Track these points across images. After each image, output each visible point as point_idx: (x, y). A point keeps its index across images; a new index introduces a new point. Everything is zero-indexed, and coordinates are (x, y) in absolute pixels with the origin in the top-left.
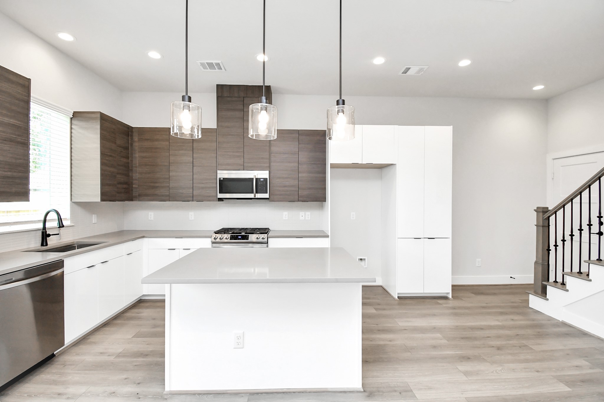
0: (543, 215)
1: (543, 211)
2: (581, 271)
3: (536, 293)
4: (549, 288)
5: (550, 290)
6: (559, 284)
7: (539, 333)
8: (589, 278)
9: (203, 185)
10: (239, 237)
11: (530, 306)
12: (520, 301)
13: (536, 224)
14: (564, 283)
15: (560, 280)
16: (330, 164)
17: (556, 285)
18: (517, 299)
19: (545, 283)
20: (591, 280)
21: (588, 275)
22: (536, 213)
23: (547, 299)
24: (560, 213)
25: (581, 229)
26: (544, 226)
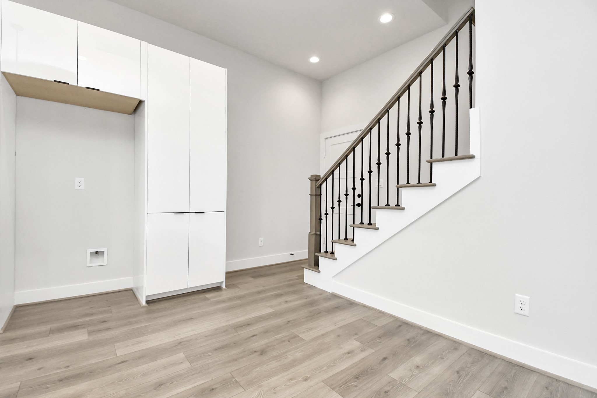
0: (316, 183)
1: (315, 179)
2: (347, 238)
3: (310, 267)
4: (321, 260)
5: (322, 261)
6: (329, 254)
7: (311, 312)
8: (354, 243)
11: (304, 282)
12: (297, 277)
13: (310, 193)
14: (333, 252)
15: (329, 250)
17: (326, 255)
18: (294, 275)
19: (317, 254)
20: (355, 245)
21: (353, 240)
22: (310, 181)
23: (319, 272)
24: (330, 180)
25: (347, 195)
26: (317, 195)
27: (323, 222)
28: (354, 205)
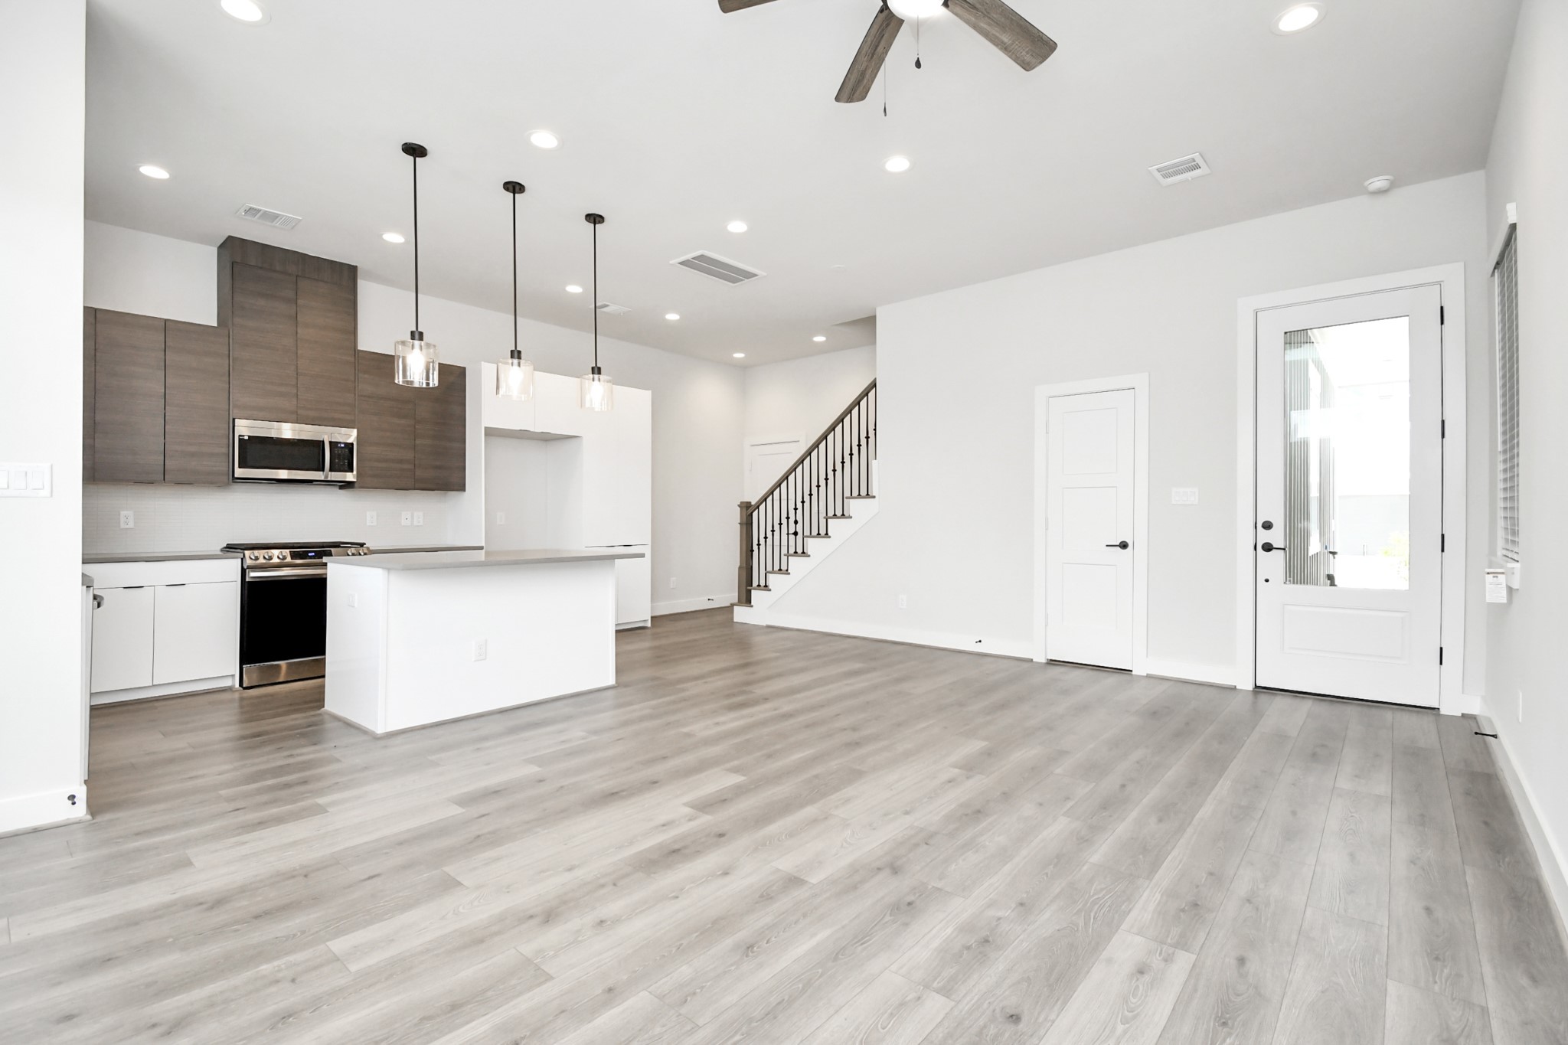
0: (747, 510)
1: (746, 506)
2: (781, 568)
3: (741, 605)
4: (754, 593)
5: (755, 595)
6: (762, 586)
9: (192, 449)
10: (310, 554)
11: (735, 619)
13: (739, 522)
14: (767, 584)
15: (762, 583)
16: (486, 428)
17: (759, 588)
19: (749, 588)
21: (787, 570)
22: (740, 509)
23: (752, 606)
24: (762, 507)
25: (780, 524)
26: (747, 524)
27: (755, 554)
28: (788, 534)
